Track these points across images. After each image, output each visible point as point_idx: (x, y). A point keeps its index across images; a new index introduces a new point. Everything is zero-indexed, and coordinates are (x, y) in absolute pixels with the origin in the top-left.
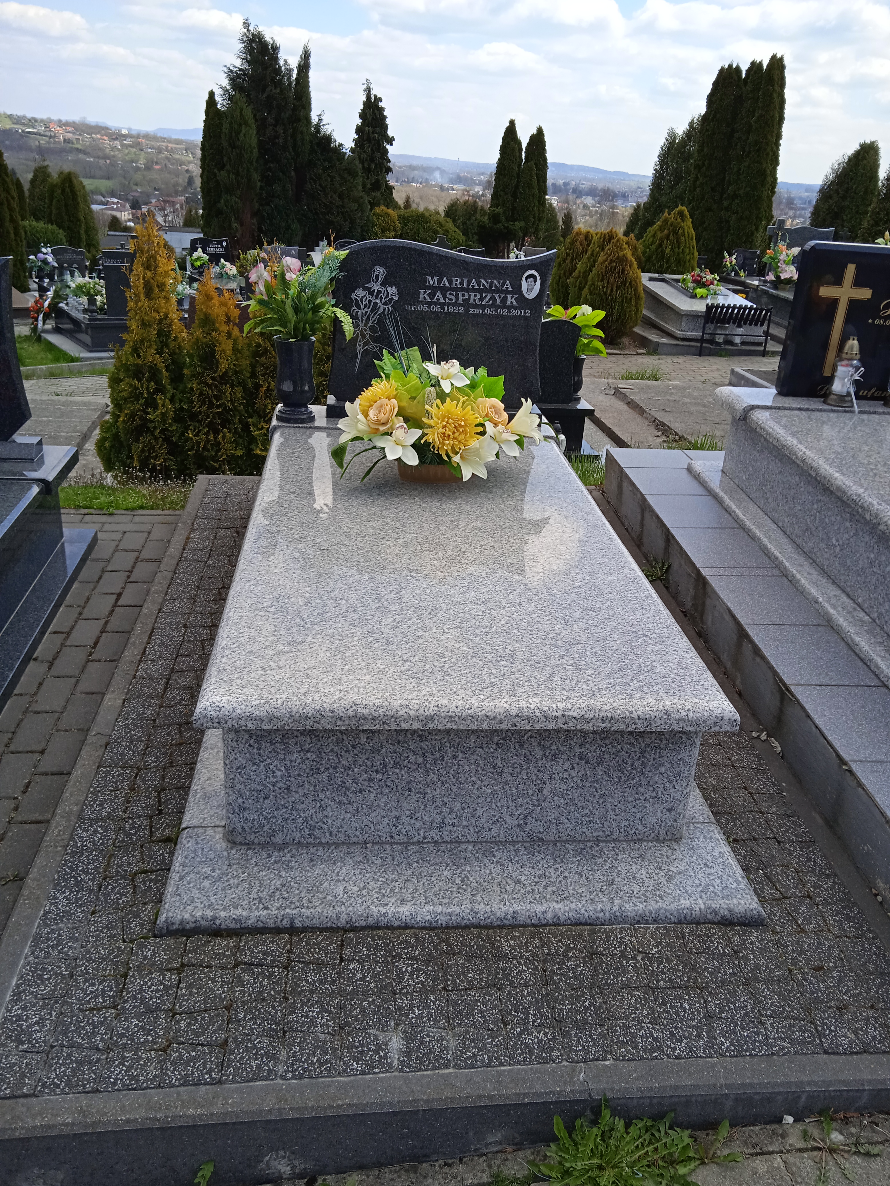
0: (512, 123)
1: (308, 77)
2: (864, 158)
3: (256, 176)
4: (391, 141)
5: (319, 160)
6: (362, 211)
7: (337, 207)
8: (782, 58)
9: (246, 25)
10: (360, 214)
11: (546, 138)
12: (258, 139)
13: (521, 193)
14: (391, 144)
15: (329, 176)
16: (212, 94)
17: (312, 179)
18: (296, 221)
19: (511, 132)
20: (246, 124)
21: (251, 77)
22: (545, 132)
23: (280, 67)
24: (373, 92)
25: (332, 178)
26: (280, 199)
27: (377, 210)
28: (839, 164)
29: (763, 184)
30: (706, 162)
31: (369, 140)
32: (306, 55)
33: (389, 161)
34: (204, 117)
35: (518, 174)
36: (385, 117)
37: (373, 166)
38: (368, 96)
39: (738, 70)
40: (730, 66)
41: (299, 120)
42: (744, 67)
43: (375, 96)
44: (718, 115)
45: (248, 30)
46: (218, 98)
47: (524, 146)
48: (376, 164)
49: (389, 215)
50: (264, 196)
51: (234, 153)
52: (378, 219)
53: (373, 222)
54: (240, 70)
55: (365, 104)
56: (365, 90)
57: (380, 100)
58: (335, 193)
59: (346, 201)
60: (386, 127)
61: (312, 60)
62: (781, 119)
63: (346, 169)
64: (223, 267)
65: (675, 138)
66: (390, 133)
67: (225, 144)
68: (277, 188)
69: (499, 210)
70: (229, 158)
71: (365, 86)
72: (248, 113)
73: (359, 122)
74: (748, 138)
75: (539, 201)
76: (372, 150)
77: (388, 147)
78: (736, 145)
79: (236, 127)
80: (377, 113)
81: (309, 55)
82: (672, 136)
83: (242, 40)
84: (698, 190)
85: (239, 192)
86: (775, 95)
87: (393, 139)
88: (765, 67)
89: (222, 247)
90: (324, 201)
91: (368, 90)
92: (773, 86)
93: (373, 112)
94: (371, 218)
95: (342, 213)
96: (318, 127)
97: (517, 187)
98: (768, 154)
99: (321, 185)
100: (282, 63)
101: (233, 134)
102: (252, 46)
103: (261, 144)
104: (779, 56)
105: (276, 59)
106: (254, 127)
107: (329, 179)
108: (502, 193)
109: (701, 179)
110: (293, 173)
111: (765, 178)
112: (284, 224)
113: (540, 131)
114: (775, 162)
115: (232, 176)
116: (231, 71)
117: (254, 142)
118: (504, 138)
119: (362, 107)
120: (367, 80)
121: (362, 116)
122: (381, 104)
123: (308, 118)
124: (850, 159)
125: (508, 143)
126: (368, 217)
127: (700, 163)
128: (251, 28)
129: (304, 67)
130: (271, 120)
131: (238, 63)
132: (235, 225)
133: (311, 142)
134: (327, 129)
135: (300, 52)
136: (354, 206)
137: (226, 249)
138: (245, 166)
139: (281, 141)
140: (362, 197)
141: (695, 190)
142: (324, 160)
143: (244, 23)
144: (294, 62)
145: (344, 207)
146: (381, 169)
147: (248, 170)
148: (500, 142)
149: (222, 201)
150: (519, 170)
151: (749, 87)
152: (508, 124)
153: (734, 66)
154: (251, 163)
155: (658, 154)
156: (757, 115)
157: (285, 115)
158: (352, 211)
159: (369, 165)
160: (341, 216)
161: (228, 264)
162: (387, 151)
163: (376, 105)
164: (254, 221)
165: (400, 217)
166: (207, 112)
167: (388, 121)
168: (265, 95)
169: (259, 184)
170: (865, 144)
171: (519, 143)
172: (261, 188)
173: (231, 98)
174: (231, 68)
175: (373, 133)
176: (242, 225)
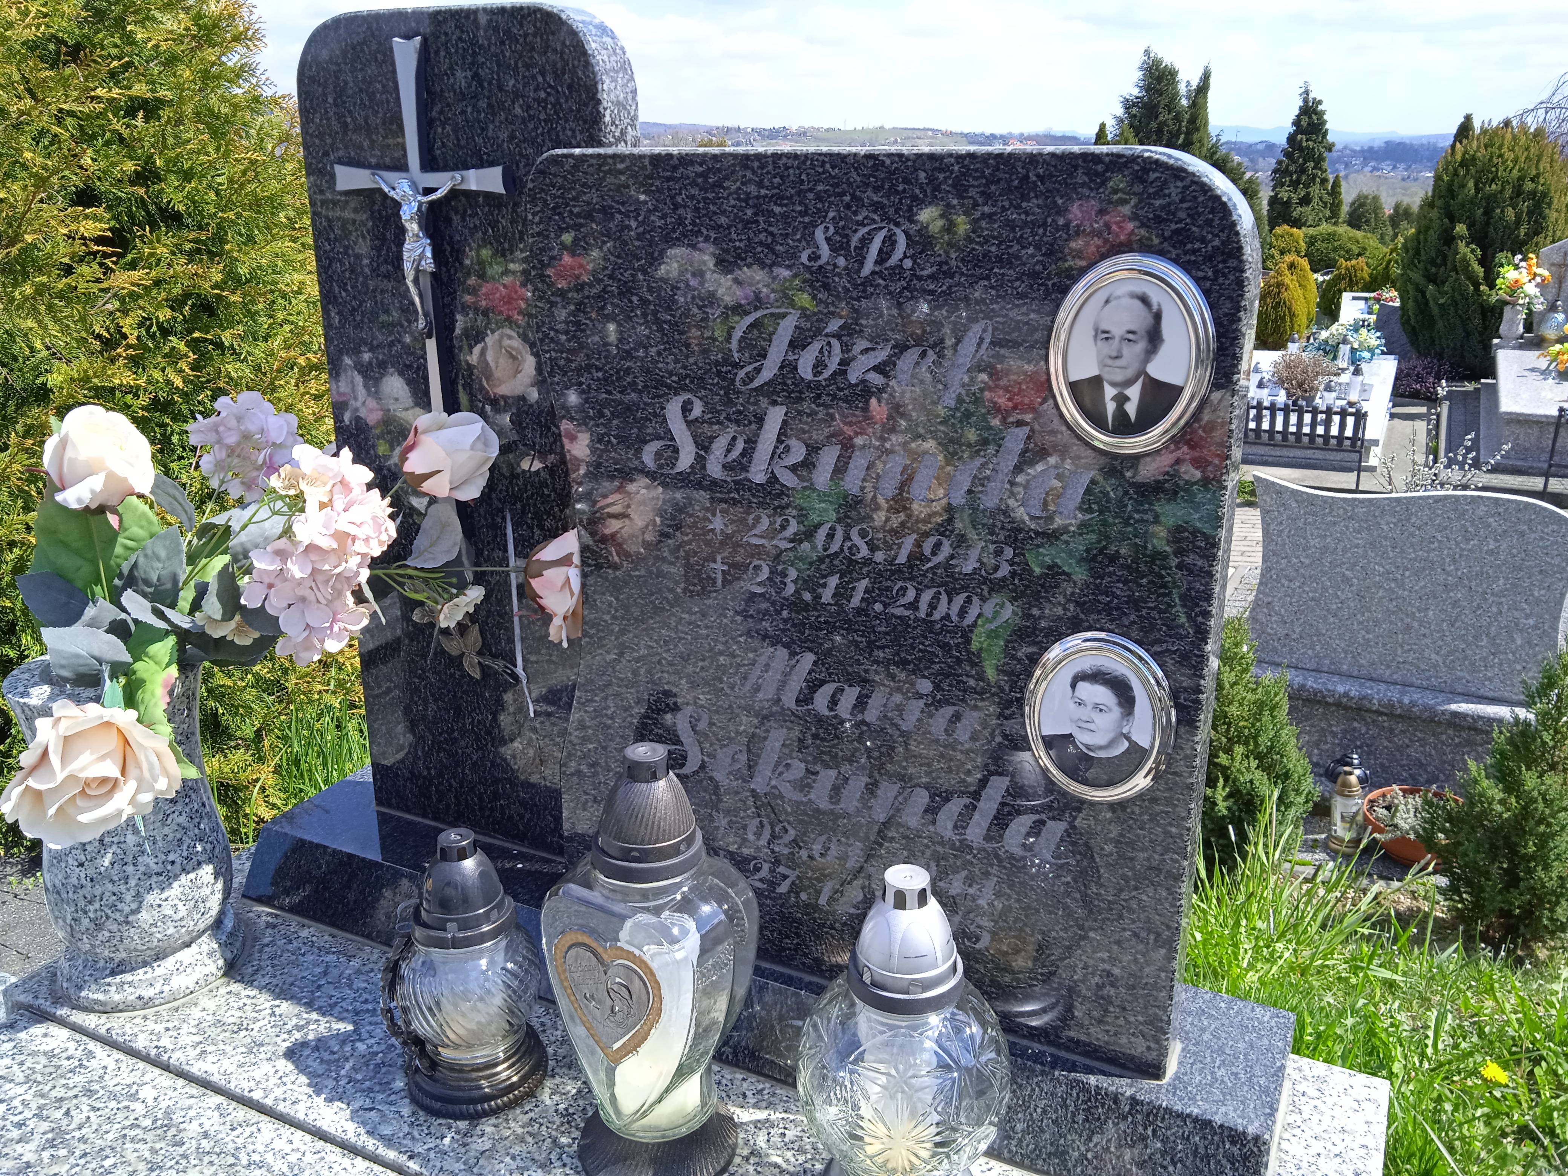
0: (1468, 117)
4: (1330, 147)
14: (1330, 151)
16: (1103, 126)
19: (1465, 129)
21: (1146, 104)
23: (1178, 90)
24: (1312, 96)
27: (1278, 230)
31: (1301, 148)
32: (1206, 77)
36: (1324, 123)
37: (1304, 178)
38: (1306, 101)
43: (1314, 99)
45: (1148, 58)
46: (1109, 125)
49: (1292, 235)
54: (1137, 98)
55: (1300, 109)
56: (1302, 94)
57: (1320, 102)
60: (1325, 133)
66: (1330, 138)
71: (1302, 90)
73: (1292, 129)
76: (1304, 160)
77: (1326, 154)
80: (1315, 118)
81: (1209, 75)
83: (1141, 68)
87: (1333, 145)
93: (1310, 117)
100: (1181, 85)
102: (1151, 73)
105: (1175, 83)
116: (1127, 100)
119: (1297, 112)
120: (1305, 82)
121: (1297, 123)
122: (1320, 108)
128: (1152, 55)
143: (1145, 51)
157: (1178, 140)
159: (1299, 177)
162: (1323, 160)
163: (1315, 109)
165: (1306, 236)
167: (1328, 126)
168: (1157, 122)
173: (1122, 125)
174: (1128, 97)
175: (1307, 140)
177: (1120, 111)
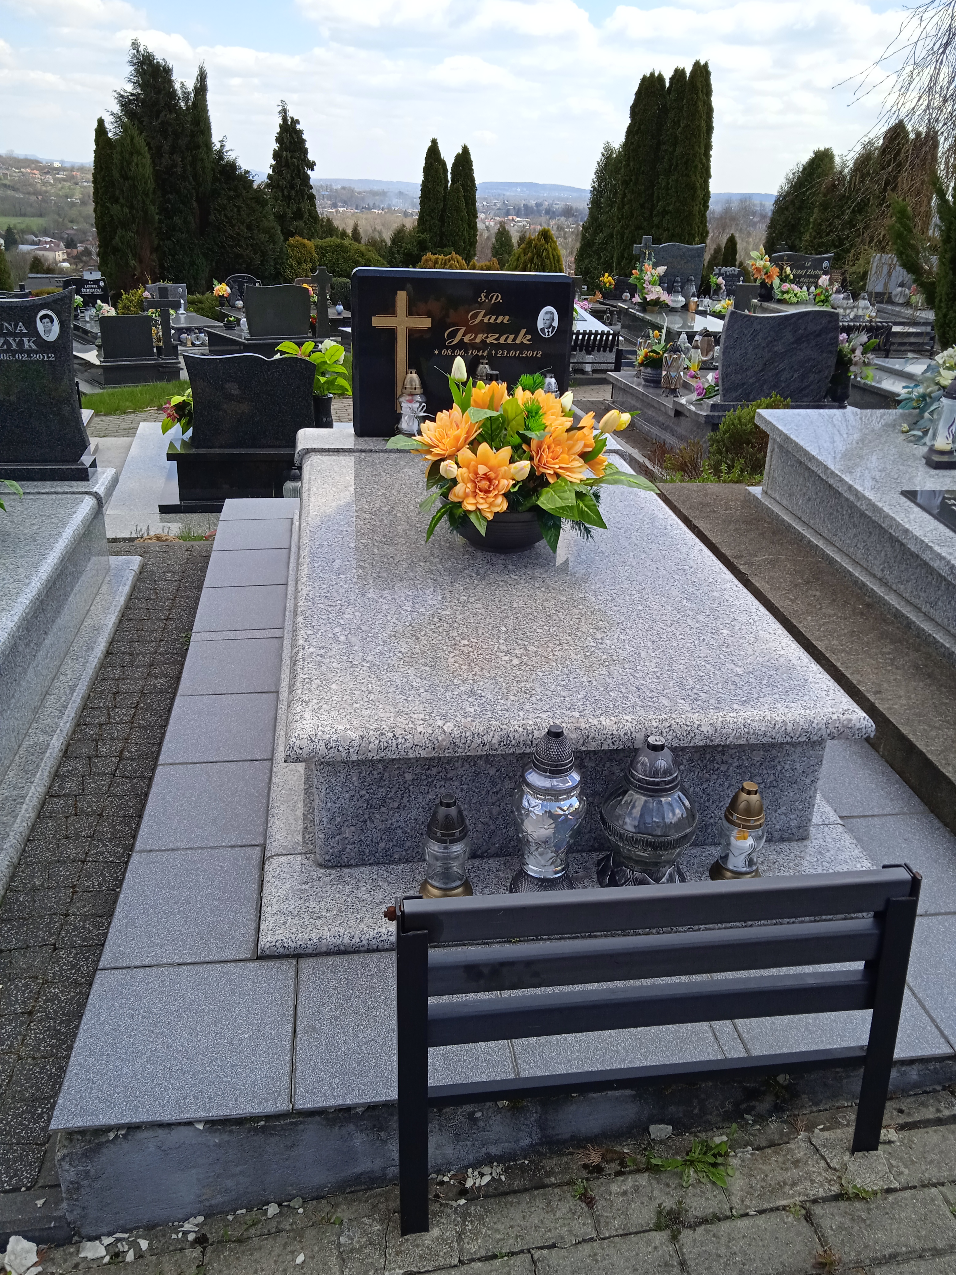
0: (434, 142)
1: (205, 100)
2: (819, 166)
3: (153, 209)
4: (312, 166)
5: (223, 189)
6: (275, 243)
7: (245, 238)
8: (706, 65)
9: (135, 45)
10: (272, 246)
11: (473, 158)
12: (154, 168)
13: (448, 217)
14: (313, 169)
15: (234, 205)
16: (101, 122)
17: (216, 209)
18: (201, 256)
19: (433, 153)
20: (139, 153)
21: (143, 102)
22: (471, 151)
23: (175, 91)
24: (290, 114)
25: (239, 208)
26: (182, 233)
27: (292, 240)
28: (794, 174)
29: (694, 197)
30: (633, 178)
31: (287, 165)
32: (202, 77)
33: (311, 188)
34: (94, 147)
35: (444, 197)
36: (304, 141)
37: (293, 193)
38: (285, 119)
39: (660, 78)
40: (652, 75)
41: (198, 147)
42: (668, 75)
43: (292, 118)
44: (642, 127)
45: (138, 51)
46: (108, 126)
47: (449, 166)
48: (297, 191)
49: (305, 246)
50: (164, 229)
51: (127, 185)
52: (293, 250)
53: (287, 254)
54: (132, 95)
55: (281, 126)
56: (280, 112)
57: (298, 122)
58: (242, 224)
59: (256, 232)
60: (305, 151)
61: (209, 82)
62: (709, 129)
63: (253, 198)
64: (101, 308)
65: (612, 153)
66: (311, 157)
67: (116, 174)
68: (178, 220)
69: (426, 236)
70: (122, 191)
71: (280, 108)
72: (140, 141)
73: (276, 146)
74: (674, 151)
75: (469, 225)
76: (292, 176)
77: (309, 172)
78: (663, 158)
79: (127, 156)
80: (295, 136)
81: (205, 77)
82: (608, 150)
83: (132, 62)
84: (626, 207)
85: (134, 227)
86: (700, 104)
87: (314, 164)
88: (688, 75)
89: (99, 287)
90: (230, 232)
91: (284, 112)
92: (697, 94)
93: (291, 135)
94: (284, 249)
95: (252, 245)
96: (220, 153)
97: (444, 210)
98: (696, 167)
99: (226, 216)
100: (177, 86)
101: (125, 164)
102: (143, 69)
103: (157, 174)
104: (702, 63)
105: (170, 82)
106: (148, 155)
107: (235, 209)
108: (428, 218)
109: (629, 196)
110: (195, 204)
111: (695, 191)
112: (188, 260)
113: (465, 150)
114: (706, 174)
115: (126, 210)
116: (122, 96)
117: (148, 171)
118: (426, 159)
119: (278, 130)
120: (282, 101)
121: (279, 140)
122: (298, 127)
123: (208, 144)
124: (805, 169)
125: (431, 164)
126: (281, 249)
127: (627, 178)
128: (141, 49)
129: (201, 89)
130: (166, 148)
131: (129, 88)
132: (133, 262)
133: (213, 170)
134: (230, 156)
135: (196, 73)
136: (264, 237)
137: (103, 289)
138: (139, 198)
139: (179, 170)
140: (273, 228)
141: (623, 208)
142: (229, 189)
143: (133, 44)
144: (190, 85)
145: (253, 239)
146: (303, 197)
147: (144, 202)
148: (422, 163)
149: (117, 237)
150: (445, 192)
151: (673, 96)
152: (430, 144)
153: (656, 75)
154: (147, 195)
155: (595, 170)
156: (682, 125)
157: (183, 142)
158: (262, 243)
159: (289, 193)
160: (250, 248)
161: (105, 306)
162: (308, 177)
163: (294, 129)
164: (154, 256)
165: (317, 247)
166: (97, 141)
167: (307, 145)
168: (159, 121)
169: (157, 217)
170: (819, 151)
171: (444, 164)
172: (160, 221)
173: (123, 125)
174: (122, 93)
175: (291, 158)
176: (141, 261)
177: (116, 108)
